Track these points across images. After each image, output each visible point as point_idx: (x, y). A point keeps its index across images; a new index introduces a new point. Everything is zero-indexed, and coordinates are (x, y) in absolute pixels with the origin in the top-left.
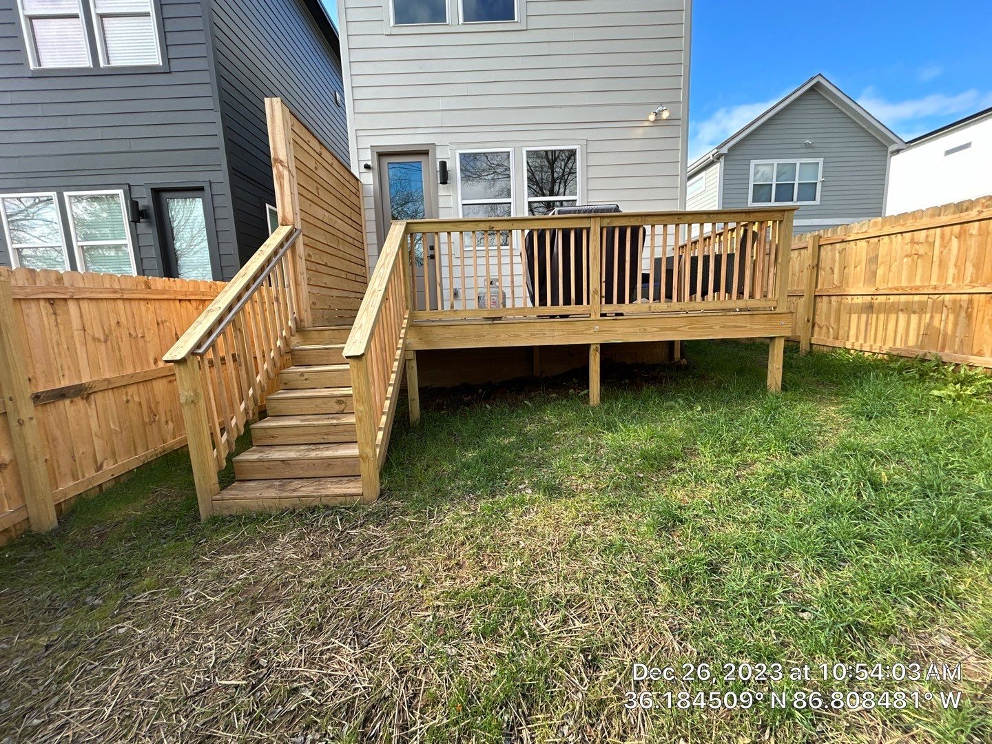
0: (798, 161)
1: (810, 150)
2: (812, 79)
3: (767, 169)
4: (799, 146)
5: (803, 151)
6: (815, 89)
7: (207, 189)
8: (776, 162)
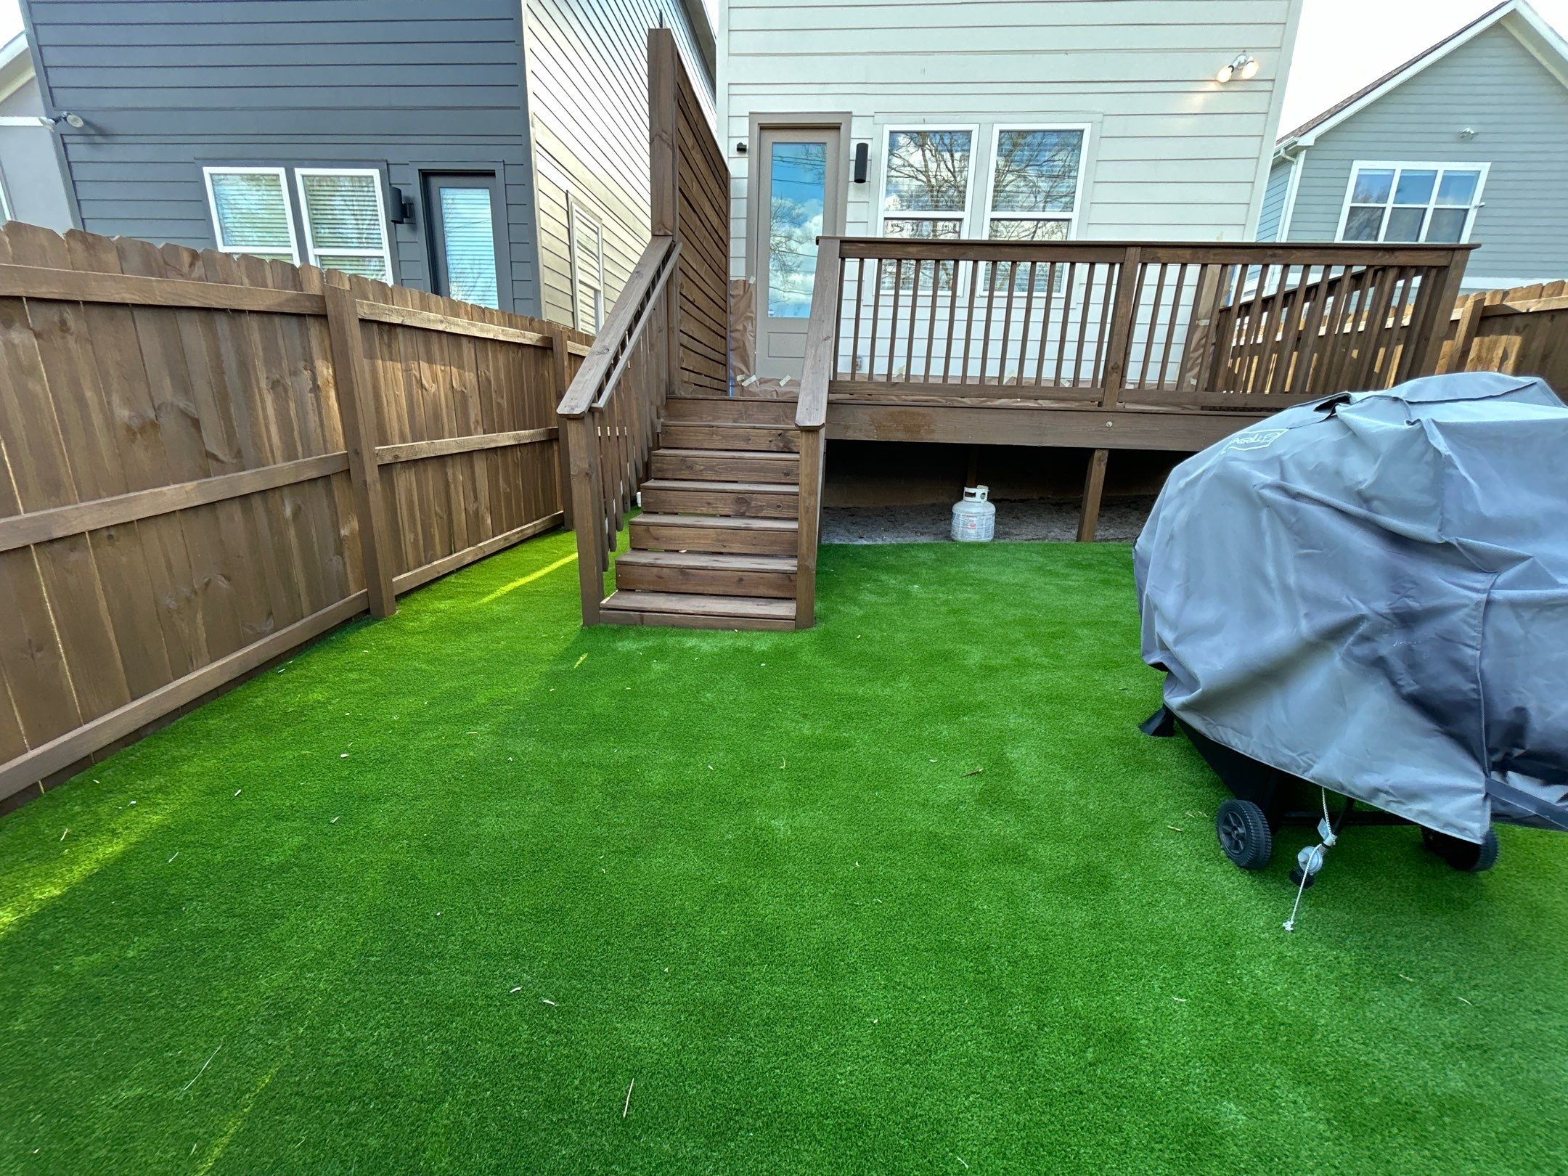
0: (1441, 167)
4: (1448, 138)
6: (1502, 26)
7: (499, 174)
8: (1399, 166)
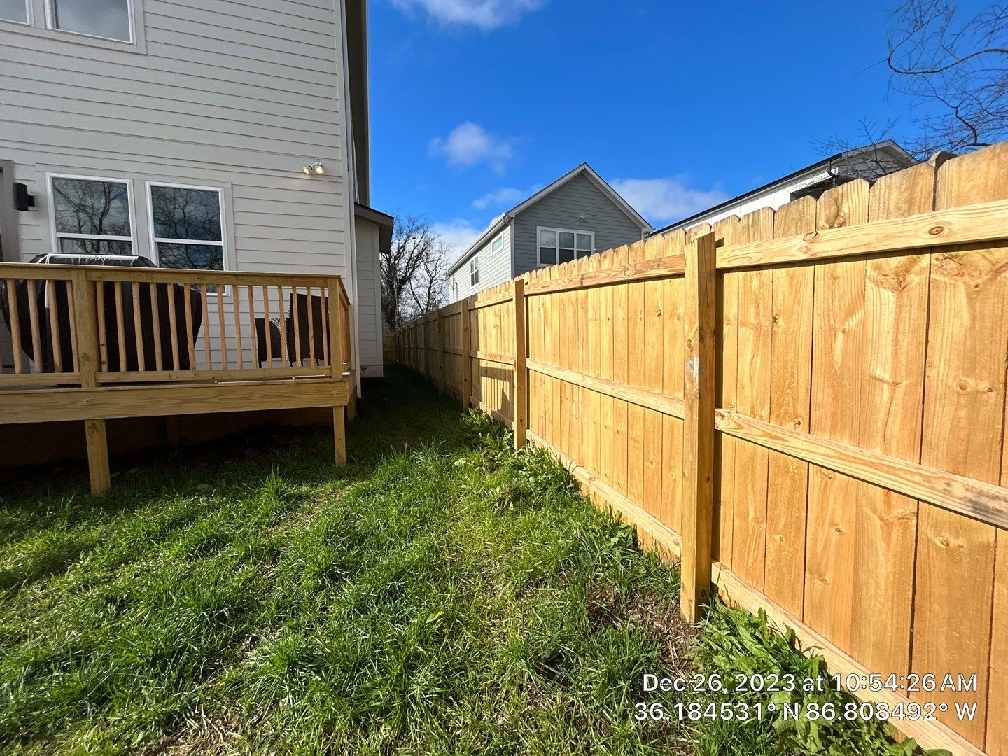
0: (575, 232)
1: (583, 224)
2: (580, 165)
3: (551, 236)
4: (575, 219)
5: (577, 223)
6: (583, 174)
8: (558, 230)
